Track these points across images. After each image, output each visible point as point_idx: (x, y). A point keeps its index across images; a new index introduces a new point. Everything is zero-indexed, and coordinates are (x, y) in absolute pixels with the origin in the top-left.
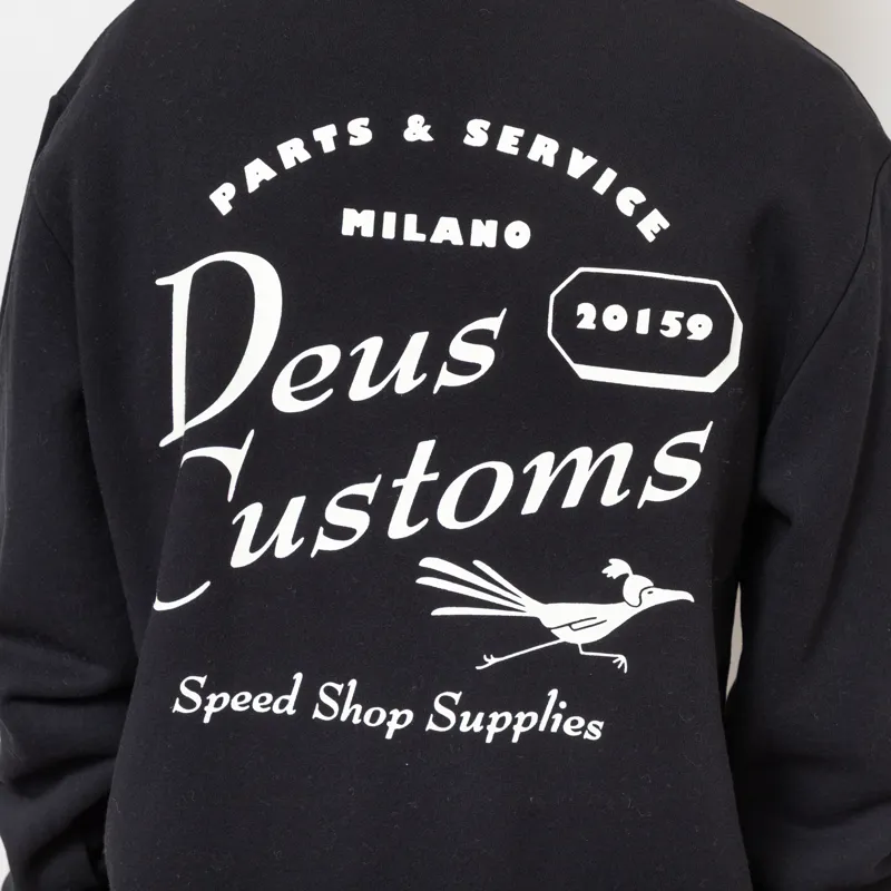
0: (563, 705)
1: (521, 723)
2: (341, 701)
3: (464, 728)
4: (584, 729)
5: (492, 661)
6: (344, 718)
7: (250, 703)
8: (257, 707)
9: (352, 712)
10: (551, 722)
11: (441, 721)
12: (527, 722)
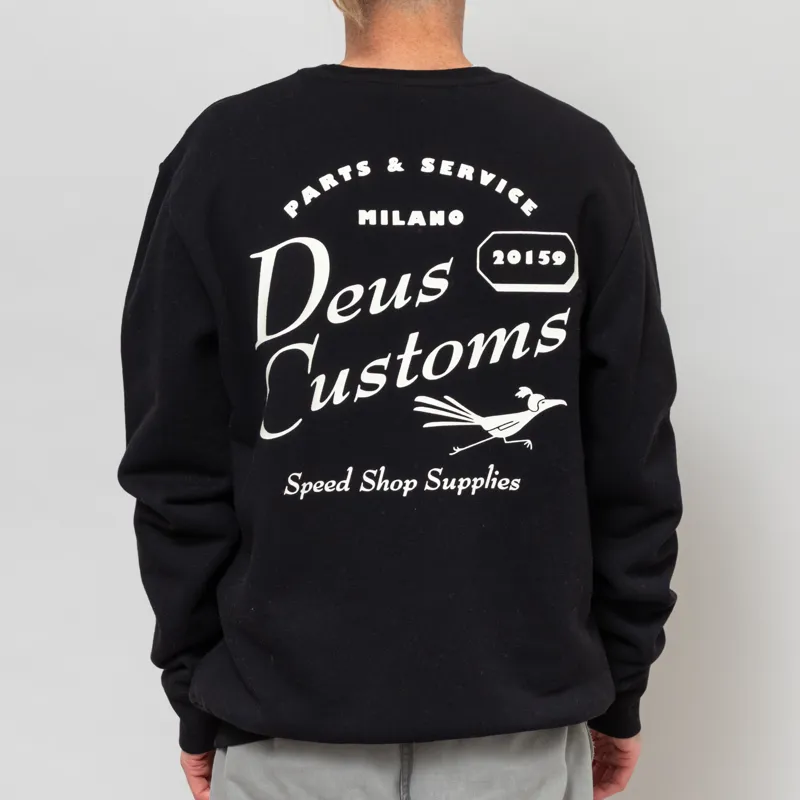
0: (497, 473)
1: (475, 484)
2: (376, 479)
3: (445, 487)
4: (509, 485)
5: (458, 450)
6: (378, 488)
7: (323, 487)
8: (327, 489)
9: (384, 485)
10: (491, 483)
11: (433, 484)
12: (478, 484)
